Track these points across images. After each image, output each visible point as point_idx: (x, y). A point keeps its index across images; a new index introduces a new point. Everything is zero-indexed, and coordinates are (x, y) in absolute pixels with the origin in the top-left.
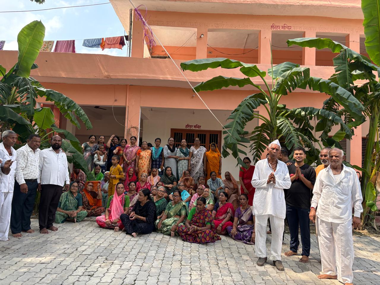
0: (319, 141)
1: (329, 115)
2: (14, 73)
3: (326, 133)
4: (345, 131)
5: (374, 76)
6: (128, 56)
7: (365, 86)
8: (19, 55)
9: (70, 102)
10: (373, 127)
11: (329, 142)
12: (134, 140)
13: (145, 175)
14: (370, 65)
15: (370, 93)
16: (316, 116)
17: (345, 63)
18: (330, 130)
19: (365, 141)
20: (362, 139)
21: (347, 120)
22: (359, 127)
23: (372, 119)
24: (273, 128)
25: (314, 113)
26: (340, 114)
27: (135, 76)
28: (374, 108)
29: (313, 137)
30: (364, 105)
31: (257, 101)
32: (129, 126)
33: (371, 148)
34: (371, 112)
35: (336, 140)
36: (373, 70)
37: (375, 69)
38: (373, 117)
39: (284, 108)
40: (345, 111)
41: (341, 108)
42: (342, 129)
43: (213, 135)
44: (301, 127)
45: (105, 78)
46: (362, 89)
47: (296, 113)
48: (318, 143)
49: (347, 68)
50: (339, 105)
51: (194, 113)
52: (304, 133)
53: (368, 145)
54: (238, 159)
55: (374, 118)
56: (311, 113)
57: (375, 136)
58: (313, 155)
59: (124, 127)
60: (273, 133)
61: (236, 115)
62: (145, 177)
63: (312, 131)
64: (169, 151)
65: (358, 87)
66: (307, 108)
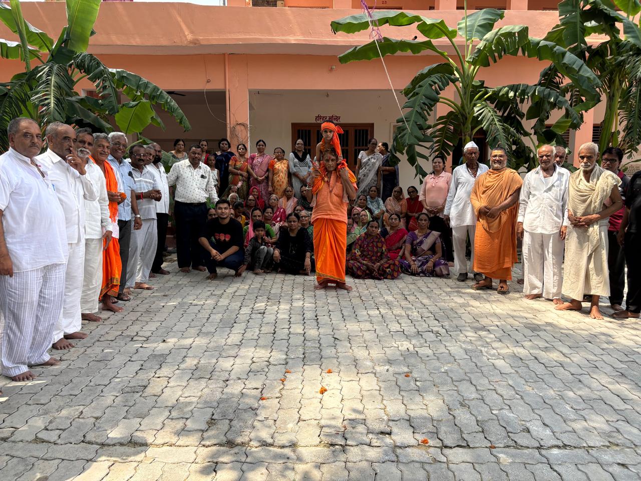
0: (531, 134)
1: (549, 95)
2: (63, 45)
3: (541, 121)
4: (571, 118)
5: (618, 31)
6: (222, 5)
7: (604, 45)
8: (69, 15)
9: (154, 89)
10: (610, 110)
11: (547, 136)
12: (262, 145)
13: (275, 198)
14: (613, 13)
15: (609, 57)
16: (530, 98)
17: (575, 11)
18: (548, 117)
19: (598, 130)
20: (594, 127)
21: (574, 100)
22: (591, 111)
23: (611, 98)
24: (466, 119)
25: (528, 93)
26: (564, 92)
27: (239, 40)
28: (614, 81)
29: (523, 129)
30: (599, 77)
31: (444, 78)
32: (233, 123)
33: (606, 141)
34: (609, 87)
35: (557, 133)
36: (617, 21)
37: (620, 20)
38: (611, 95)
39: (482, 85)
40: (571, 86)
41: (567, 81)
42: (567, 115)
43: (360, 130)
44: (505, 114)
45: (191, 45)
46: (598, 50)
47: (501, 94)
48: (530, 137)
49: (579, 19)
50: (563, 77)
51: (328, 95)
52: (509, 123)
53: (602, 137)
54: (416, 167)
55: (613, 96)
56: (524, 93)
57: (612, 124)
58: (522, 157)
59: (226, 125)
60: (466, 126)
61: (415, 100)
62: (275, 200)
63: (522, 119)
64: (296, 160)
65: (592, 48)
66: (518, 86)
